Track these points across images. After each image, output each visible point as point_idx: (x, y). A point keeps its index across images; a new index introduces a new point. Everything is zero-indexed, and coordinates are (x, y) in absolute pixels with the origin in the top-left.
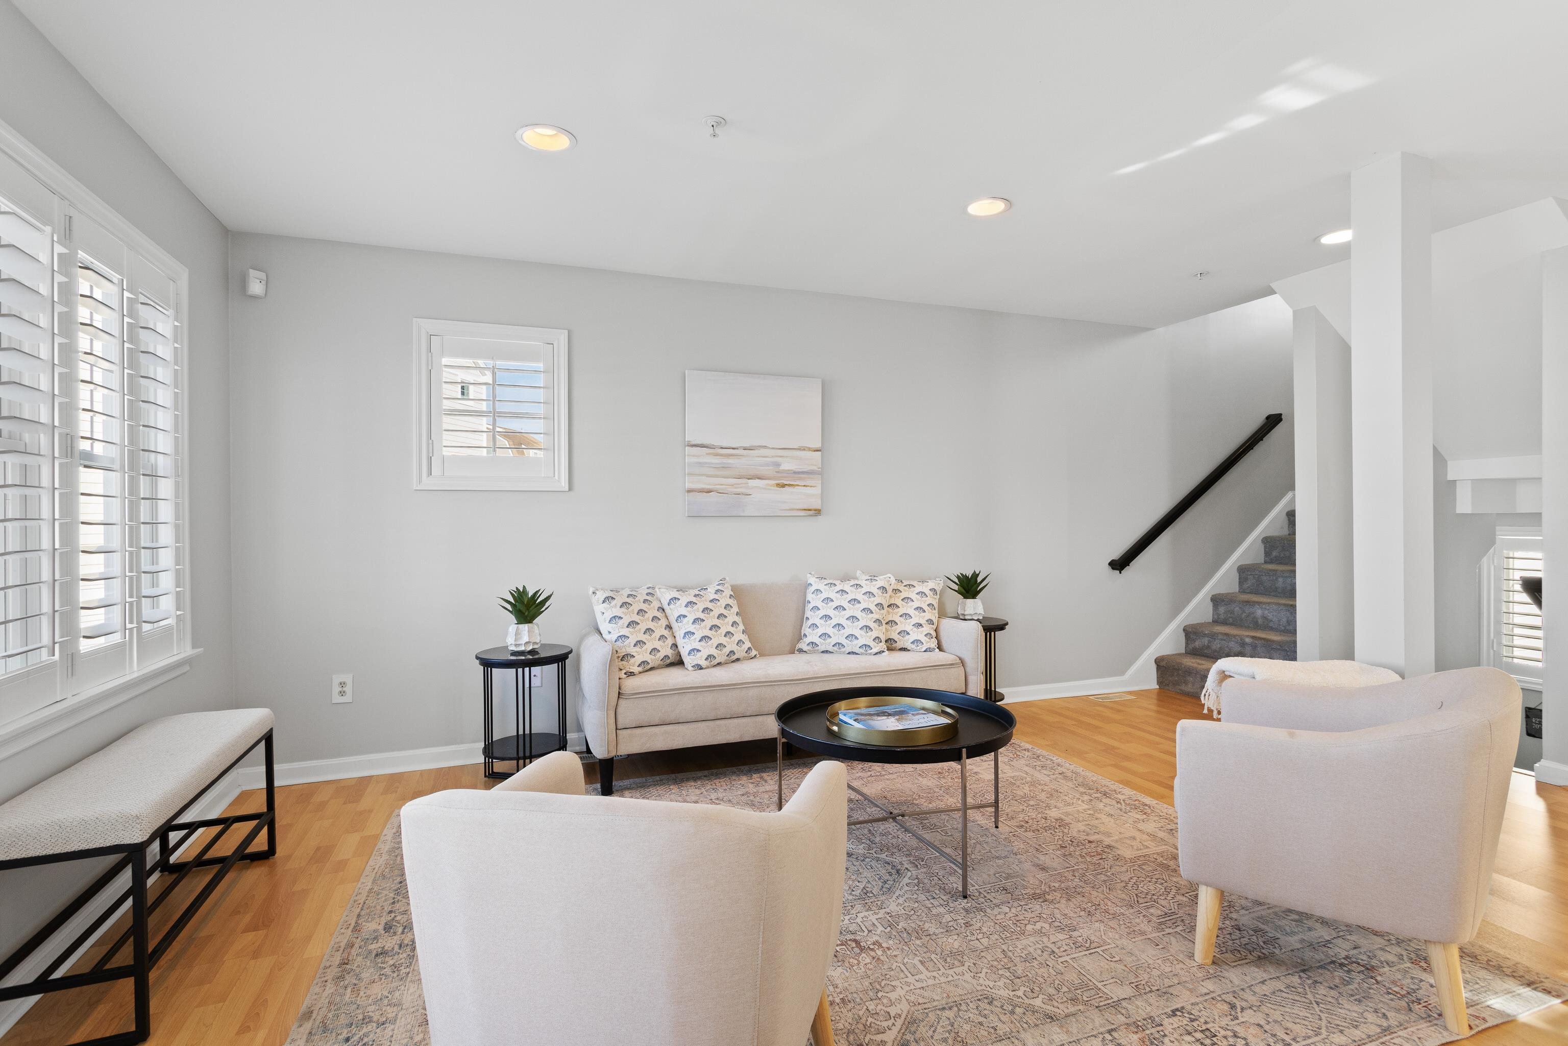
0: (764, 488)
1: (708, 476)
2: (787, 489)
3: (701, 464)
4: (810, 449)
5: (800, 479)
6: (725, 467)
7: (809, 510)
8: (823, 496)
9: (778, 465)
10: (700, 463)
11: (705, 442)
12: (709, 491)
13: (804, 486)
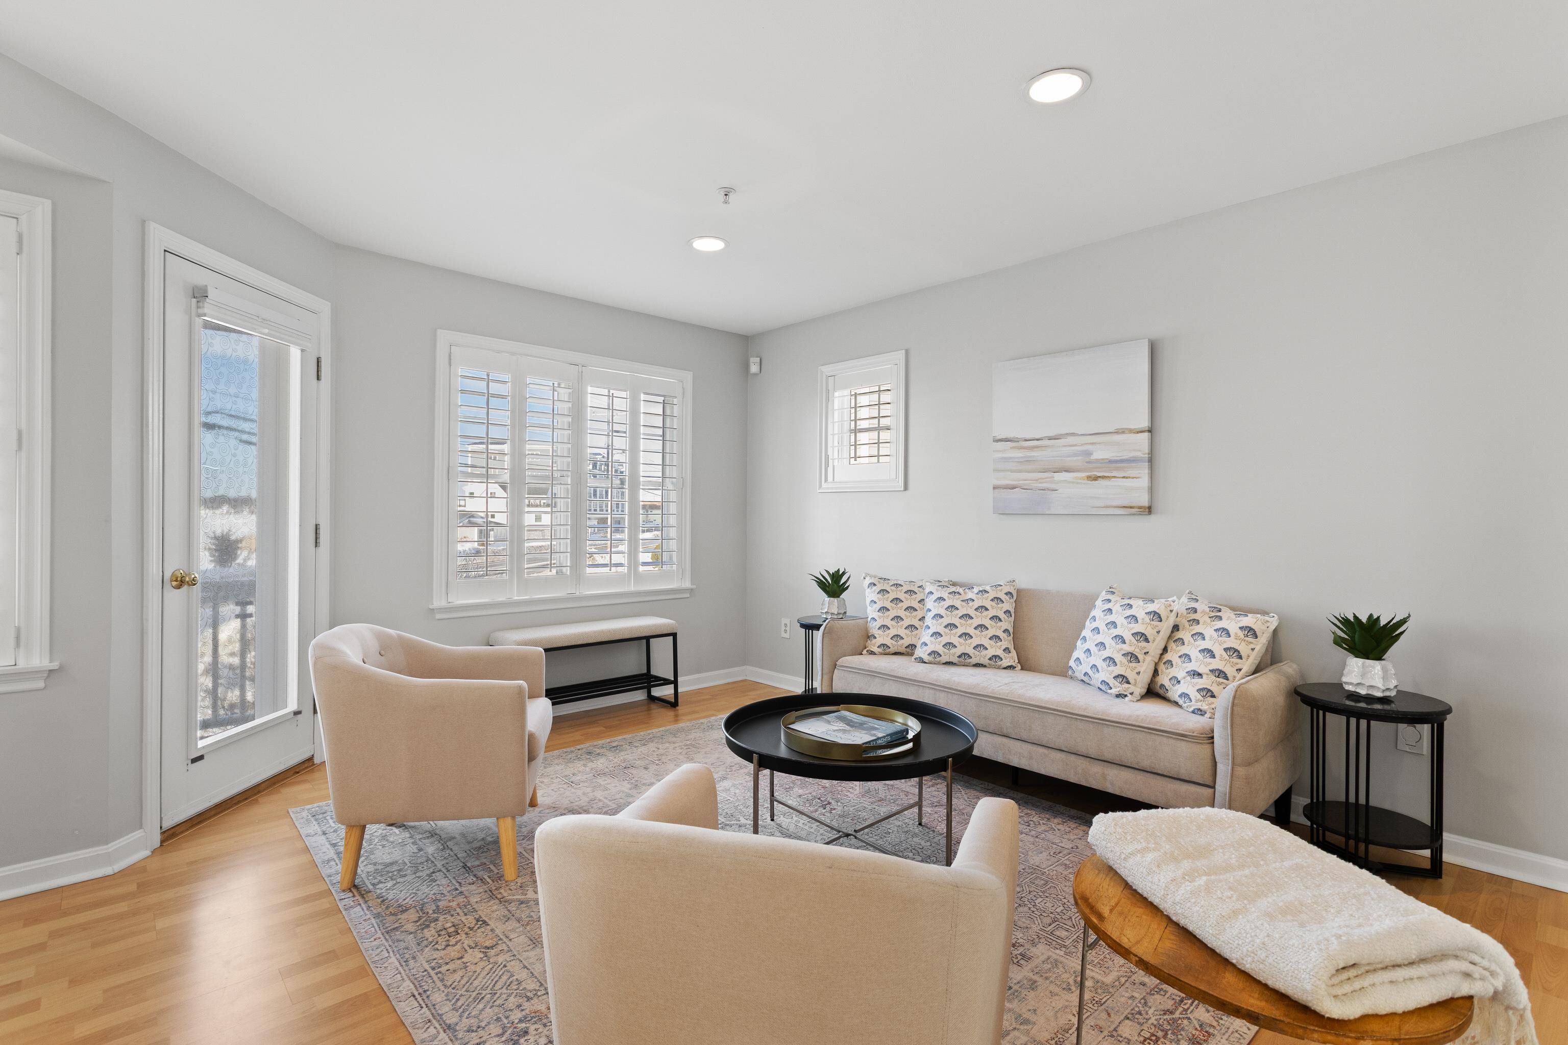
0: (1073, 483)
1: (1012, 471)
2: (1101, 482)
3: (1005, 460)
4: (1131, 431)
5: (1117, 469)
6: (1028, 461)
7: (1131, 507)
8: (1151, 490)
9: (1088, 453)
10: (1005, 458)
11: (1010, 435)
12: (1013, 488)
13: (1124, 477)
